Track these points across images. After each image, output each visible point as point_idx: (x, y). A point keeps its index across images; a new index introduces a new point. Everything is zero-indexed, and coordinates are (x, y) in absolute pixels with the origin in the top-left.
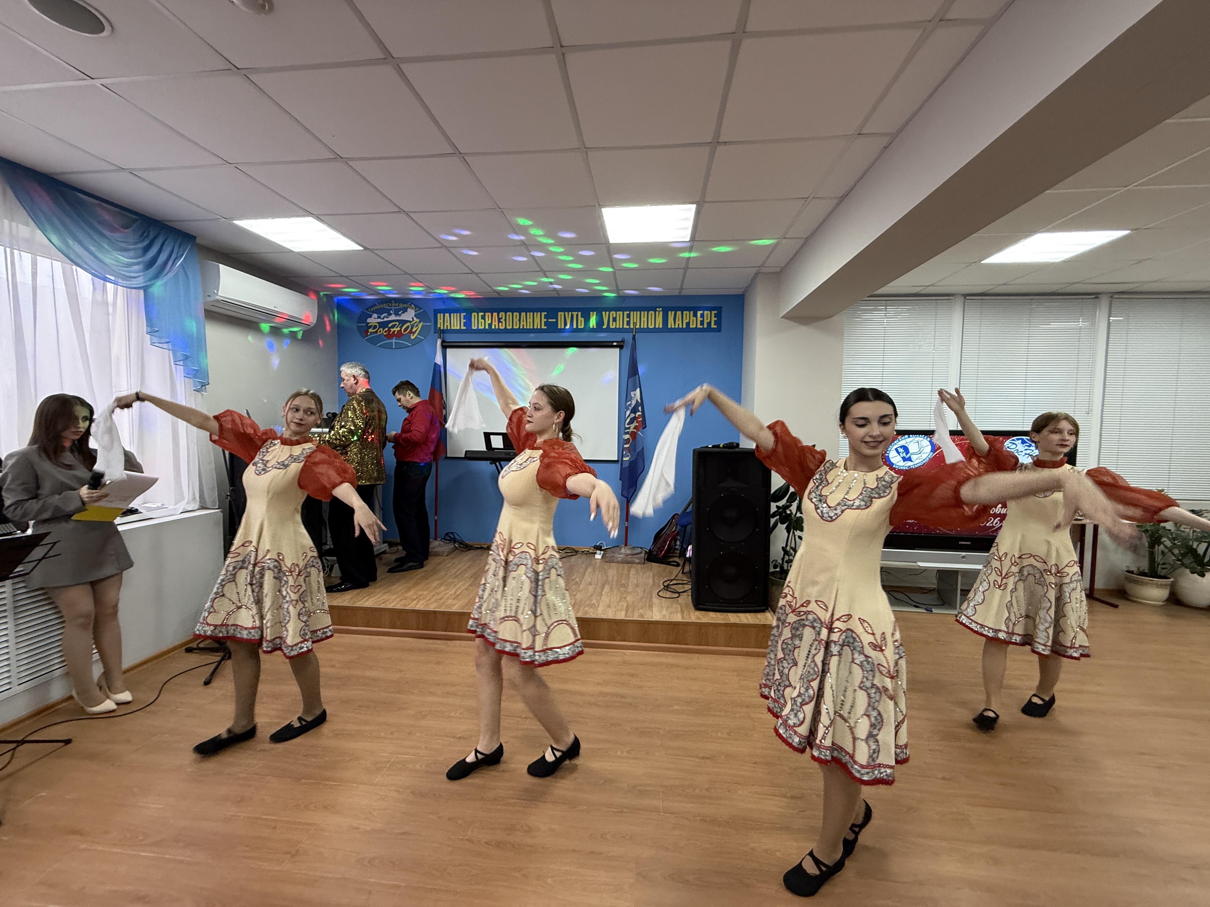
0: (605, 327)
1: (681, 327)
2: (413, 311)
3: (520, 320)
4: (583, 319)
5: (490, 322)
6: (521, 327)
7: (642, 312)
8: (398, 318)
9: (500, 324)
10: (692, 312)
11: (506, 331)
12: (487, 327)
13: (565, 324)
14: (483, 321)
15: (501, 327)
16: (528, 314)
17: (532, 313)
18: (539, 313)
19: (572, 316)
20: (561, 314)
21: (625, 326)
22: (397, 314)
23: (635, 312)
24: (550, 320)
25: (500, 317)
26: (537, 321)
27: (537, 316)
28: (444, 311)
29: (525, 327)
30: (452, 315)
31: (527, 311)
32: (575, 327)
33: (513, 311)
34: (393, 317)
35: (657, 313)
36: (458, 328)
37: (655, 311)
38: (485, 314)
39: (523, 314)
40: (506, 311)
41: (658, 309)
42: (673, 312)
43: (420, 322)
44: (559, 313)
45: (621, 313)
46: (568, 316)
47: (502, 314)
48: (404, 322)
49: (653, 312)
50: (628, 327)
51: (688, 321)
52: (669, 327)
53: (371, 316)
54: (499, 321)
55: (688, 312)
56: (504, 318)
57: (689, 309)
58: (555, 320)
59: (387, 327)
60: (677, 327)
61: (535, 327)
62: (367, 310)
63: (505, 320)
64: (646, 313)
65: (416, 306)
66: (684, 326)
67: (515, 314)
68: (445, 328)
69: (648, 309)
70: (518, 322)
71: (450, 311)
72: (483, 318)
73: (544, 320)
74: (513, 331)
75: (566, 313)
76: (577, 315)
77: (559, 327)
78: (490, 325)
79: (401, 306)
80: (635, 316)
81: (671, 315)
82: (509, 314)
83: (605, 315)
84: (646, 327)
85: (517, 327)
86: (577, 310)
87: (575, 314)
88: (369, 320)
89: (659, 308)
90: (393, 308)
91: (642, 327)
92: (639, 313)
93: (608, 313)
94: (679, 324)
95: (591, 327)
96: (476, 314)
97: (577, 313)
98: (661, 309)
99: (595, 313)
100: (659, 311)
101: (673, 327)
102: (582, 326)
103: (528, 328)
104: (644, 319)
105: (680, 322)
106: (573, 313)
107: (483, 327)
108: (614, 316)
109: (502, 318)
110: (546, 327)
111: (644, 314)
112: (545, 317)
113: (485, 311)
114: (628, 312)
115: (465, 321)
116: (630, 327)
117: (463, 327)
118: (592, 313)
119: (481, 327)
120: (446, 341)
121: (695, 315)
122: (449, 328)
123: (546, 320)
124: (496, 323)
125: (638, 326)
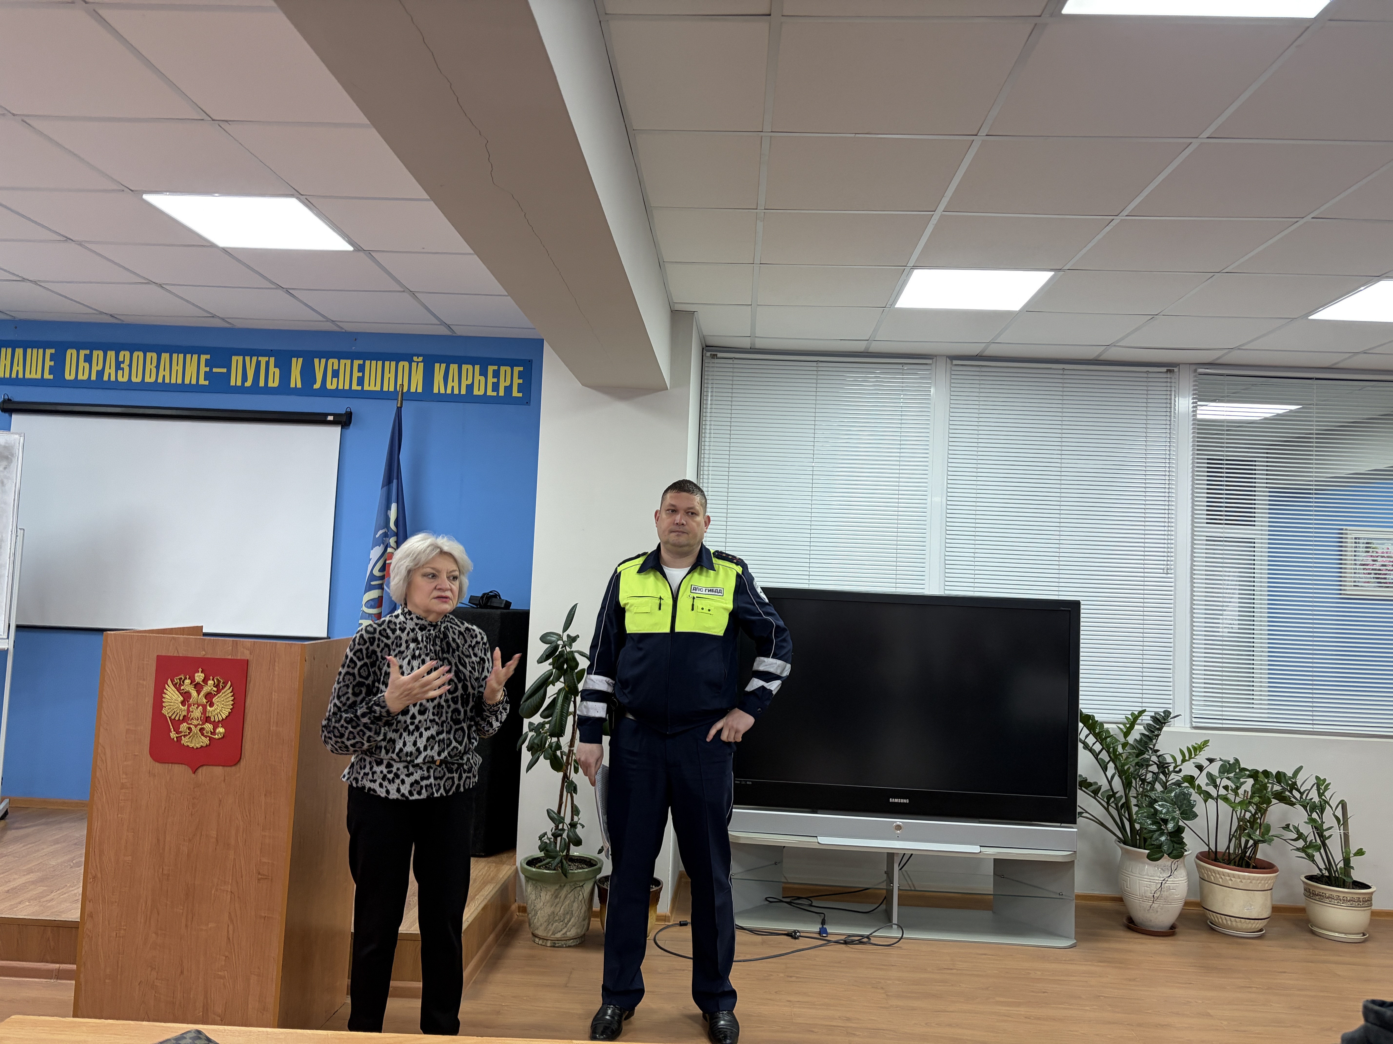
0: (317, 386)
1: (456, 392)
3: (158, 367)
4: (277, 371)
5: (100, 368)
6: (160, 380)
7: (387, 363)
9: (120, 372)
10: (477, 368)
11: (129, 386)
12: (94, 377)
13: (245, 378)
14: (87, 365)
15: (120, 379)
16: (175, 356)
17: (181, 356)
18: (195, 357)
19: (258, 363)
20: (236, 361)
21: (355, 387)
23: (374, 363)
24: (215, 370)
25: (121, 359)
26: (191, 369)
27: (192, 360)
28: (13, 344)
29: (167, 381)
30: (29, 351)
31: (172, 350)
32: (262, 384)
33: (146, 349)
35: (414, 365)
36: (39, 376)
37: (410, 361)
38: (92, 353)
39: (165, 356)
40: (132, 348)
41: (415, 359)
42: (444, 366)
44: (234, 359)
45: (348, 362)
46: (251, 363)
47: (124, 355)
49: (406, 364)
50: (360, 388)
51: (469, 382)
52: (436, 391)
54: (118, 368)
55: (470, 367)
56: (127, 362)
57: (471, 361)
58: (224, 370)
60: (449, 391)
61: (187, 382)
63: (130, 366)
64: (393, 363)
66: (463, 392)
67: (149, 355)
68: (14, 375)
69: (397, 358)
70: (154, 370)
71: (26, 345)
72: (88, 359)
73: (203, 369)
74: (143, 387)
75: (248, 359)
76: (267, 363)
77: (232, 383)
78: (100, 373)
80: (372, 367)
81: (439, 370)
82: (138, 354)
83: (319, 366)
84: (392, 389)
85: (153, 380)
86: (268, 353)
87: (263, 360)
89: (418, 356)
91: (385, 389)
92: (380, 363)
93: (323, 361)
94: (453, 387)
95: (293, 385)
96: (74, 352)
97: (267, 359)
98: (421, 359)
99: (300, 360)
100: (418, 363)
101: (442, 391)
102: (276, 384)
103: (172, 382)
104: (390, 375)
105: (456, 384)
106: (260, 358)
107: (86, 377)
108: (336, 367)
109: (123, 362)
110: (207, 383)
111: (390, 366)
112: (207, 363)
113: (92, 346)
114: (361, 362)
115: (52, 363)
116: (363, 388)
117: (47, 376)
118: (294, 360)
119: (82, 377)
120: (9, 400)
121: (484, 373)
122: (21, 376)
123: (208, 369)
124: (113, 371)
125: (378, 388)
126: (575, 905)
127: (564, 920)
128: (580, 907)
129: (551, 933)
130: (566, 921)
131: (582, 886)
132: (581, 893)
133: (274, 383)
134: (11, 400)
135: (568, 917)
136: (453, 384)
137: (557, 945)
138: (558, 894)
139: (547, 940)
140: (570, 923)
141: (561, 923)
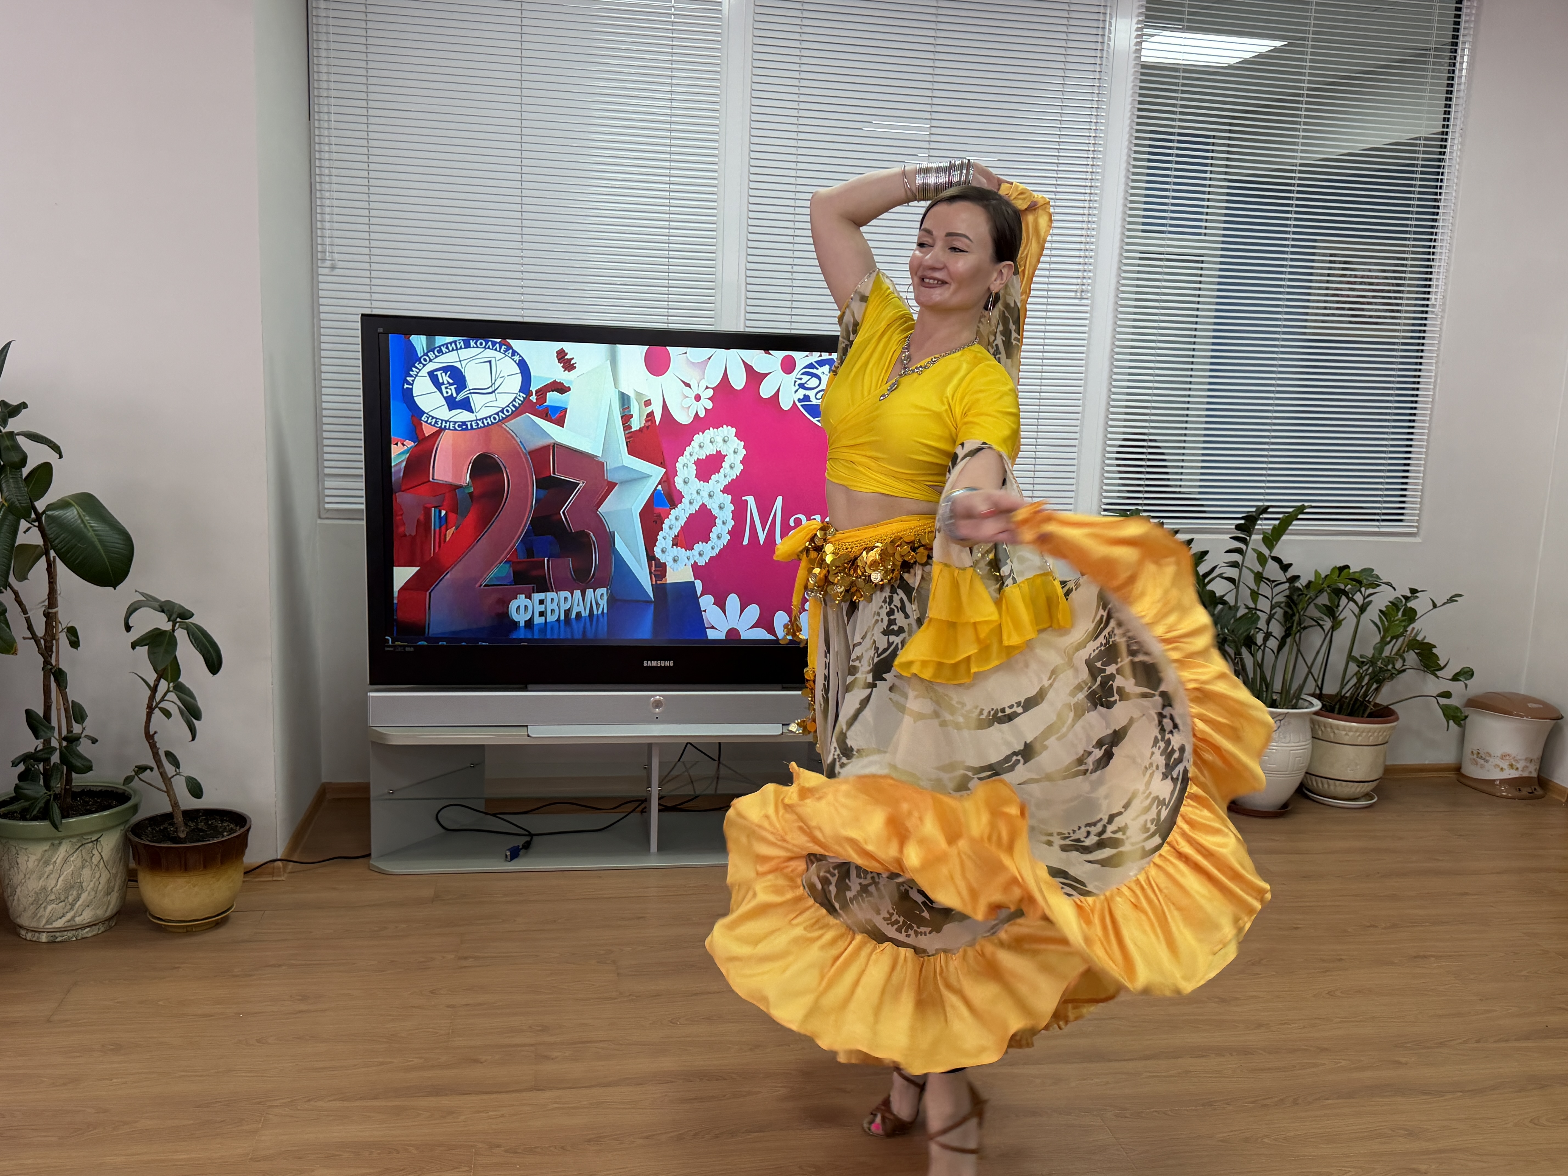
126: (86, 873)
127: (67, 898)
128: (97, 875)
129: (44, 921)
130: (71, 899)
131: (97, 840)
132: (95, 852)
135: (75, 893)
137: (59, 939)
138: (51, 858)
139: (39, 932)
140: (79, 903)
141: (63, 903)
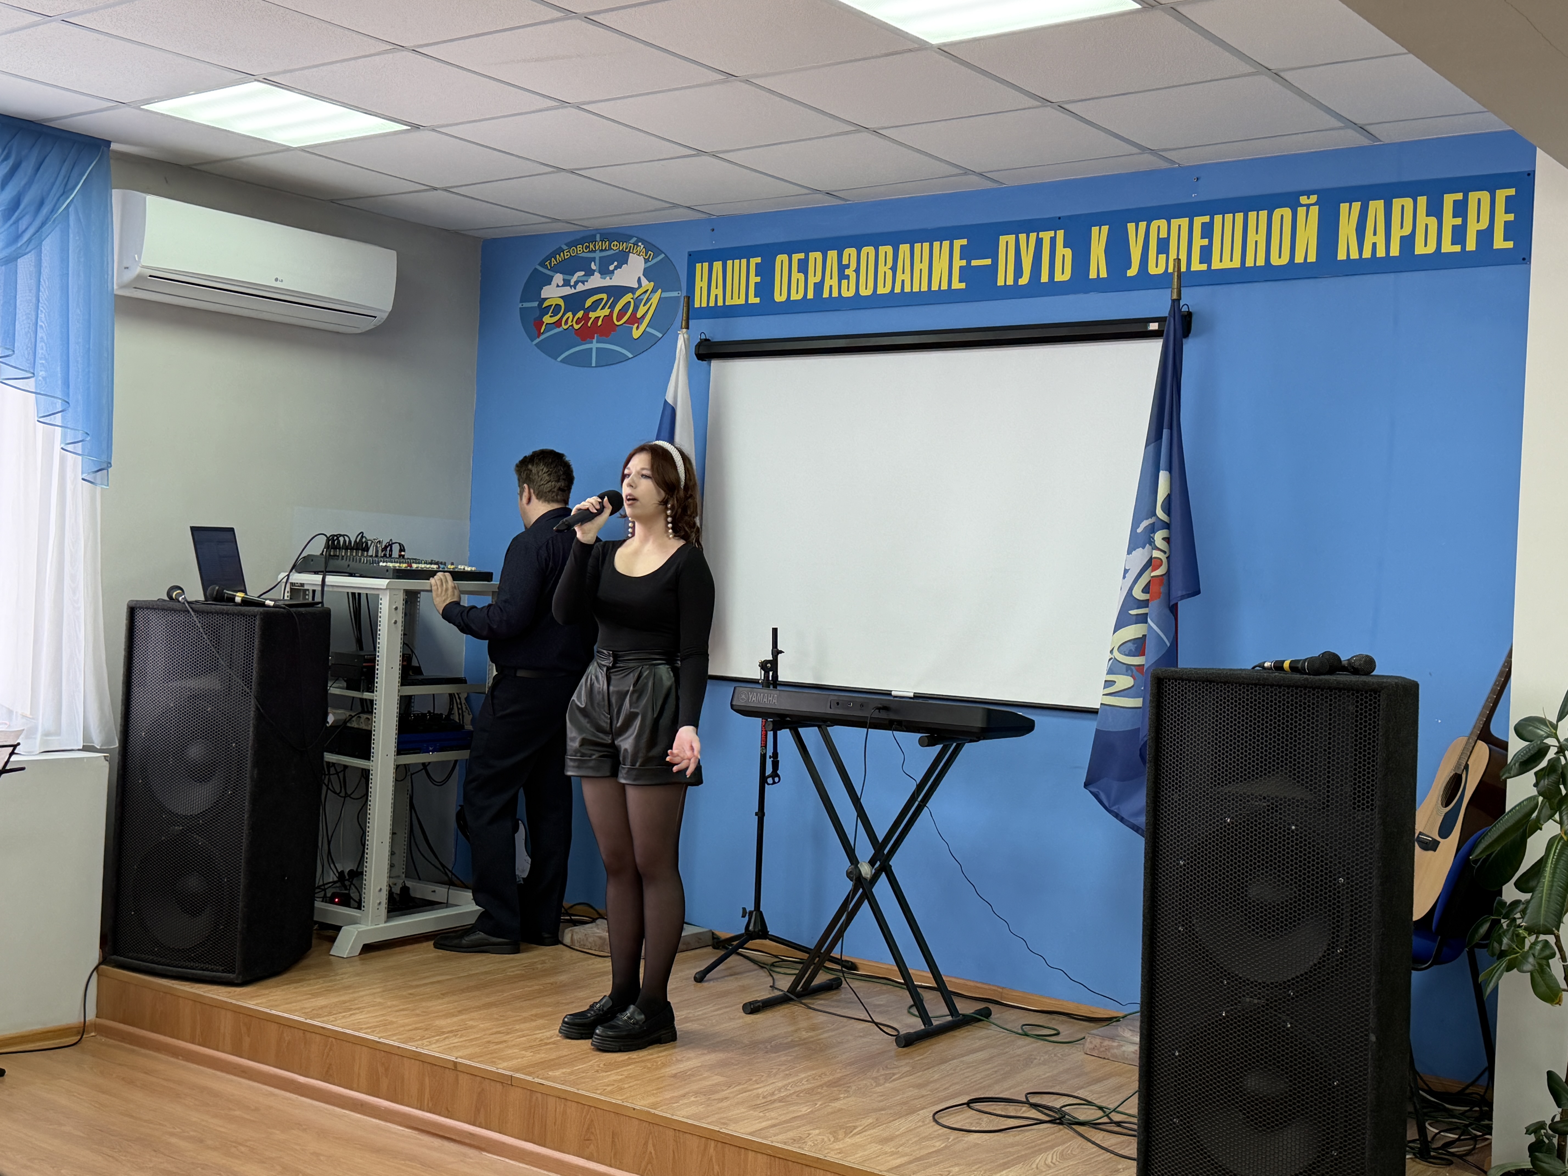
0: (1132, 272)
1: (1381, 253)
2: (641, 260)
3: (894, 269)
4: (1068, 252)
5: (818, 279)
6: (898, 290)
7: (1252, 215)
8: (607, 282)
9: (844, 282)
10: (1422, 201)
11: (857, 303)
12: (810, 295)
13: (1018, 272)
14: (801, 276)
15: (845, 294)
16: (917, 246)
17: (926, 245)
18: (946, 244)
19: (1039, 242)
20: (1006, 241)
21: (1196, 266)
22: (605, 272)
23: (1229, 217)
24: (974, 263)
25: (845, 262)
26: (941, 266)
27: (942, 250)
28: (710, 256)
29: (907, 289)
30: (730, 263)
31: (913, 237)
32: (1045, 278)
33: (876, 241)
34: (596, 281)
35: (1301, 211)
36: (742, 301)
37: (1294, 206)
38: (807, 257)
39: (904, 249)
40: (858, 242)
41: (1303, 200)
42: (1357, 206)
43: (654, 291)
44: (1003, 239)
45: (1184, 222)
46: (1027, 243)
47: (850, 254)
48: (617, 292)
49: (1287, 212)
50: (1204, 267)
51: (1407, 231)
52: (1342, 256)
53: (548, 281)
54: (842, 276)
55: (1408, 202)
56: (853, 266)
57: (1411, 190)
58: (988, 262)
59: (583, 308)
60: (1367, 254)
61: (935, 287)
62: (542, 264)
63: (857, 271)
64: (1264, 214)
65: (649, 247)
66: (1395, 251)
67: (882, 249)
68: (712, 304)
69: (1270, 203)
70: (890, 274)
71: (725, 255)
72: (803, 267)
73: (958, 263)
74: (875, 302)
75: (1022, 237)
76: (1053, 241)
77: (1000, 282)
78: (819, 287)
79: (616, 246)
80: (1226, 226)
81: (1348, 216)
82: (868, 251)
83: (1135, 234)
84: (1261, 262)
85: (887, 290)
86: (1054, 225)
87: (1046, 236)
88: (546, 292)
89: (1308, 194)
90: (598, 255)
91: (1249, 263)
92: (1239, 217)
93: (1143, 225)
94: (1374, 245)
95: (1093, 275)
96: (785, 257)
97: (1052, 233)
98: (1314, 198)
99: (1105, 229)
100: (1308, 206)
101: (1354, 255)
102: (1067, 276)
103: (914, 290)
104: (1257, 237)
105: (1380, 240)
106: (1041, 234)
107: (800, 296)
108: (1163, 235)
109: (848, 266)
110: (963, 286)
111: (1257, 219)
112: (965, 253)
113: (807, 246)
114: (1206, 219)
115: (758, 279)
116: (1209, 266)
117: (753, 300)
118: (1095, 230)
119: (796, 296)
120: (706, 340)
121: (1435, 210)
122: (720, 303)
123: (964, 263)
124: (835, 282)
125: (1236, 263)
133: (1063, 275)
134: (709, 340)
136: (1375, 239)
